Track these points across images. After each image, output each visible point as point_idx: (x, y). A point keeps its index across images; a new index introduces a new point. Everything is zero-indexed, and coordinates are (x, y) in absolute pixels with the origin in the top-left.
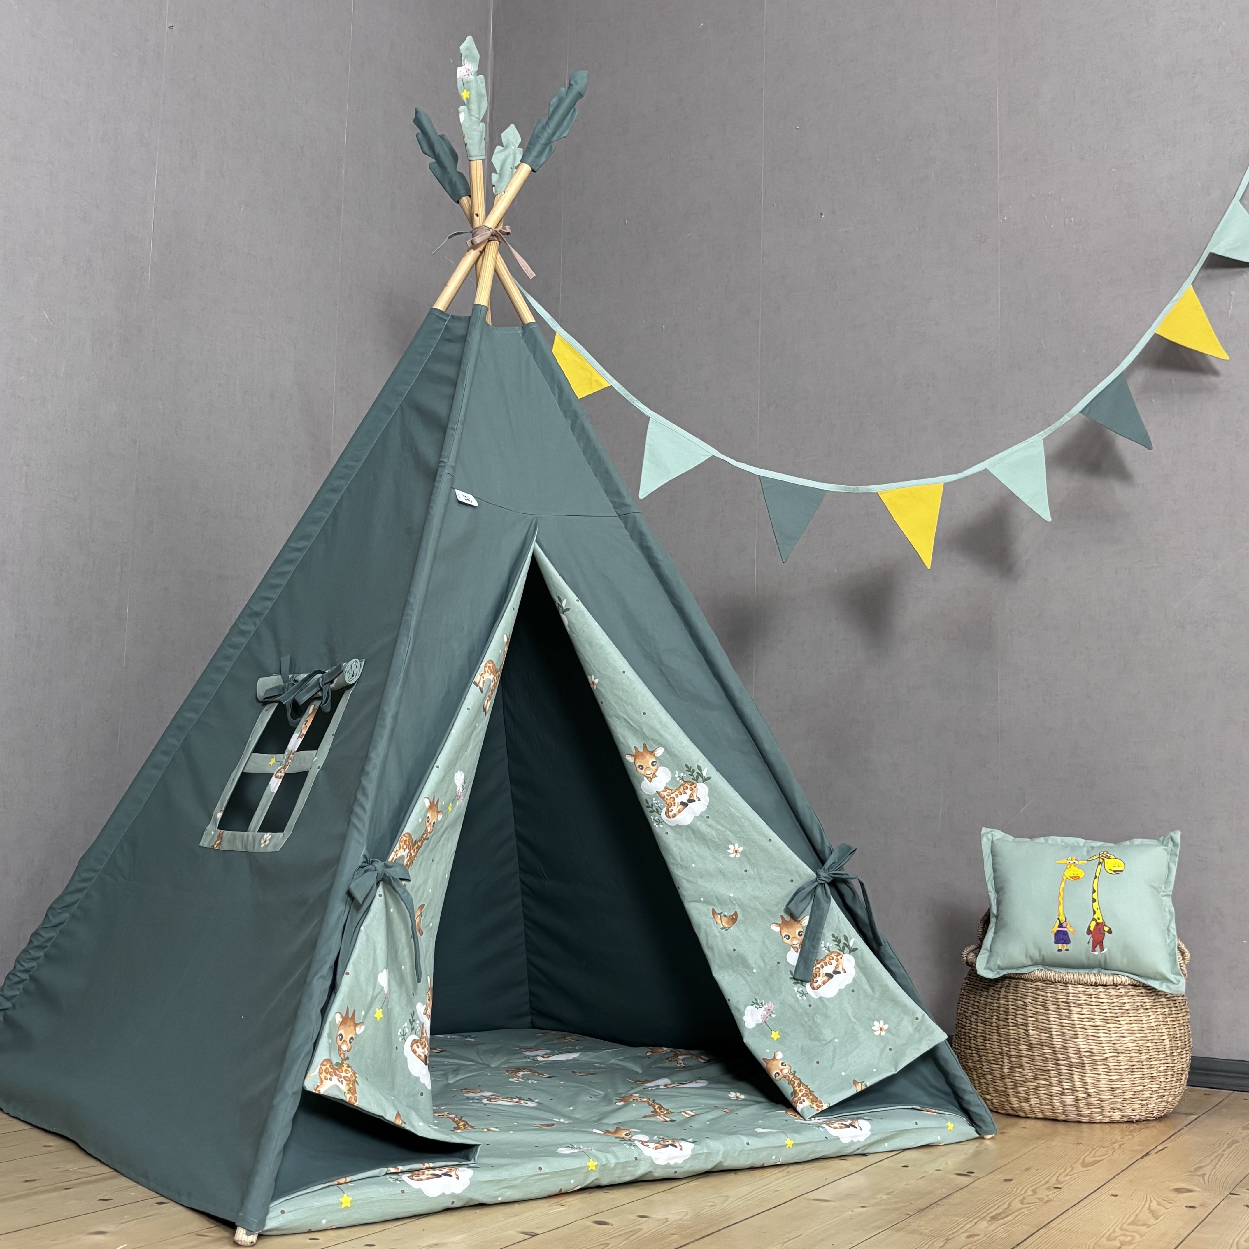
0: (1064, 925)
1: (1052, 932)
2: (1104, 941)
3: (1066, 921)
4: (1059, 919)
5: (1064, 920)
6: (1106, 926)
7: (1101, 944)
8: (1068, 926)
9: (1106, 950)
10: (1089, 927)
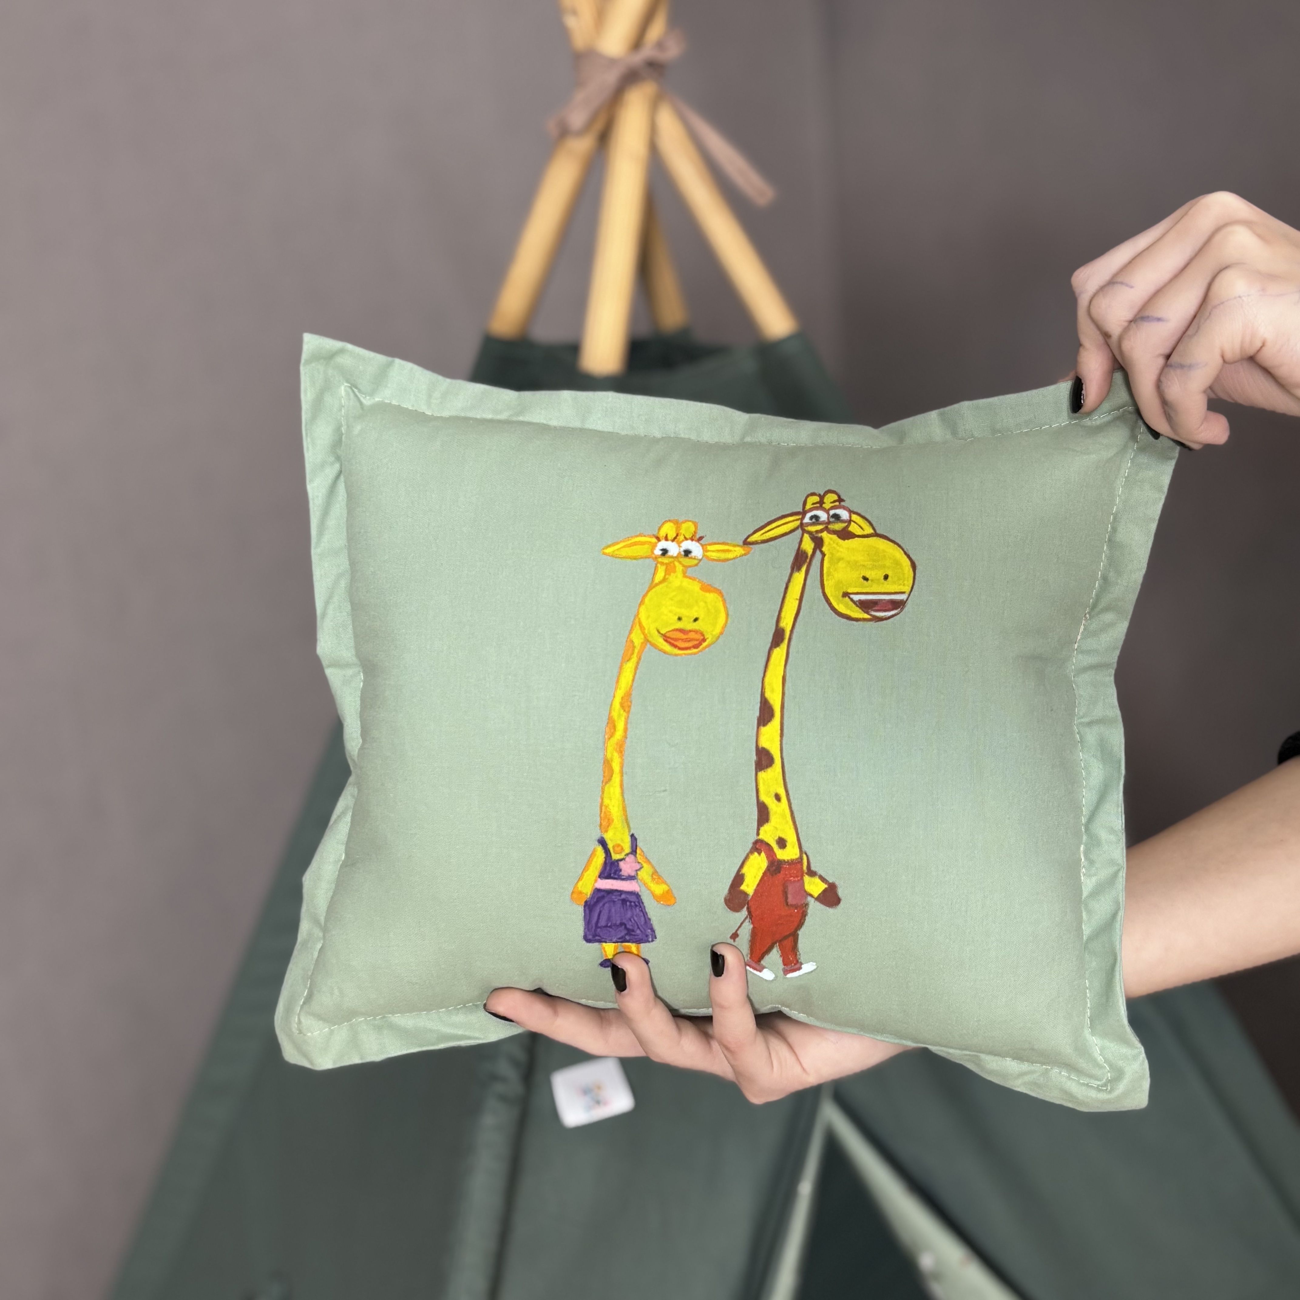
0: (626, 868)
1: (575, 893)
2: (801, 933)
3: (634, 851)
4: (602, 843)
5: (627, 849)
6: (812, 873)
7: (788, 943)
8: (645, 874)
9: (807, 967)
10: (739, 878)
